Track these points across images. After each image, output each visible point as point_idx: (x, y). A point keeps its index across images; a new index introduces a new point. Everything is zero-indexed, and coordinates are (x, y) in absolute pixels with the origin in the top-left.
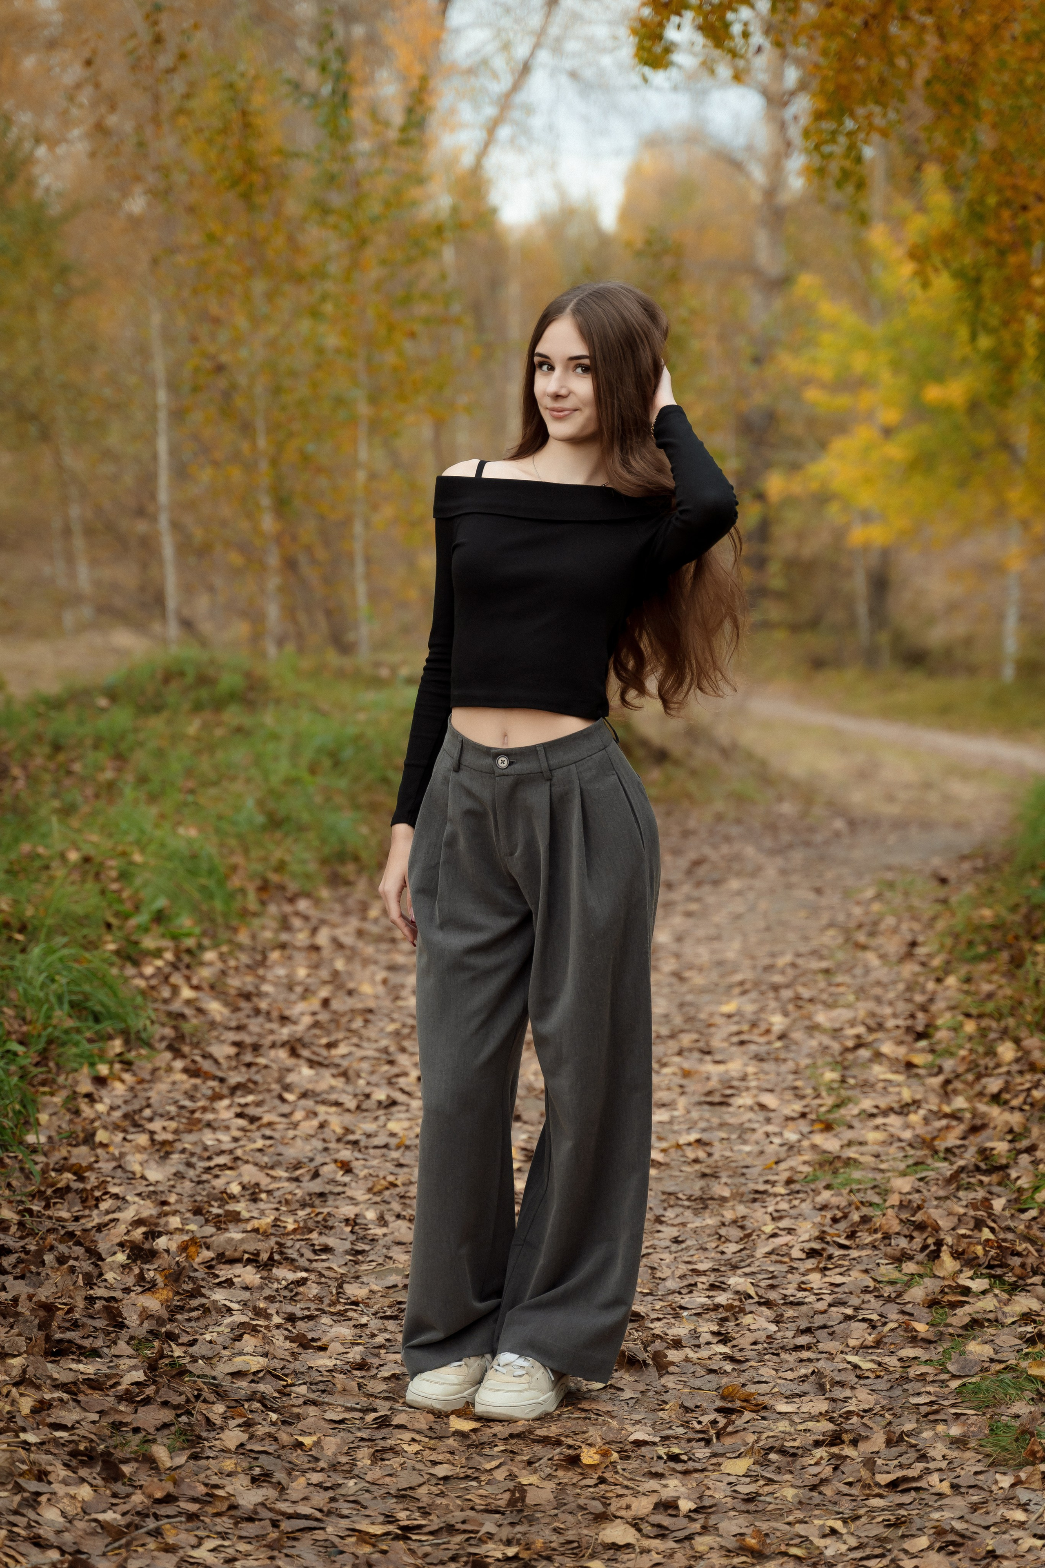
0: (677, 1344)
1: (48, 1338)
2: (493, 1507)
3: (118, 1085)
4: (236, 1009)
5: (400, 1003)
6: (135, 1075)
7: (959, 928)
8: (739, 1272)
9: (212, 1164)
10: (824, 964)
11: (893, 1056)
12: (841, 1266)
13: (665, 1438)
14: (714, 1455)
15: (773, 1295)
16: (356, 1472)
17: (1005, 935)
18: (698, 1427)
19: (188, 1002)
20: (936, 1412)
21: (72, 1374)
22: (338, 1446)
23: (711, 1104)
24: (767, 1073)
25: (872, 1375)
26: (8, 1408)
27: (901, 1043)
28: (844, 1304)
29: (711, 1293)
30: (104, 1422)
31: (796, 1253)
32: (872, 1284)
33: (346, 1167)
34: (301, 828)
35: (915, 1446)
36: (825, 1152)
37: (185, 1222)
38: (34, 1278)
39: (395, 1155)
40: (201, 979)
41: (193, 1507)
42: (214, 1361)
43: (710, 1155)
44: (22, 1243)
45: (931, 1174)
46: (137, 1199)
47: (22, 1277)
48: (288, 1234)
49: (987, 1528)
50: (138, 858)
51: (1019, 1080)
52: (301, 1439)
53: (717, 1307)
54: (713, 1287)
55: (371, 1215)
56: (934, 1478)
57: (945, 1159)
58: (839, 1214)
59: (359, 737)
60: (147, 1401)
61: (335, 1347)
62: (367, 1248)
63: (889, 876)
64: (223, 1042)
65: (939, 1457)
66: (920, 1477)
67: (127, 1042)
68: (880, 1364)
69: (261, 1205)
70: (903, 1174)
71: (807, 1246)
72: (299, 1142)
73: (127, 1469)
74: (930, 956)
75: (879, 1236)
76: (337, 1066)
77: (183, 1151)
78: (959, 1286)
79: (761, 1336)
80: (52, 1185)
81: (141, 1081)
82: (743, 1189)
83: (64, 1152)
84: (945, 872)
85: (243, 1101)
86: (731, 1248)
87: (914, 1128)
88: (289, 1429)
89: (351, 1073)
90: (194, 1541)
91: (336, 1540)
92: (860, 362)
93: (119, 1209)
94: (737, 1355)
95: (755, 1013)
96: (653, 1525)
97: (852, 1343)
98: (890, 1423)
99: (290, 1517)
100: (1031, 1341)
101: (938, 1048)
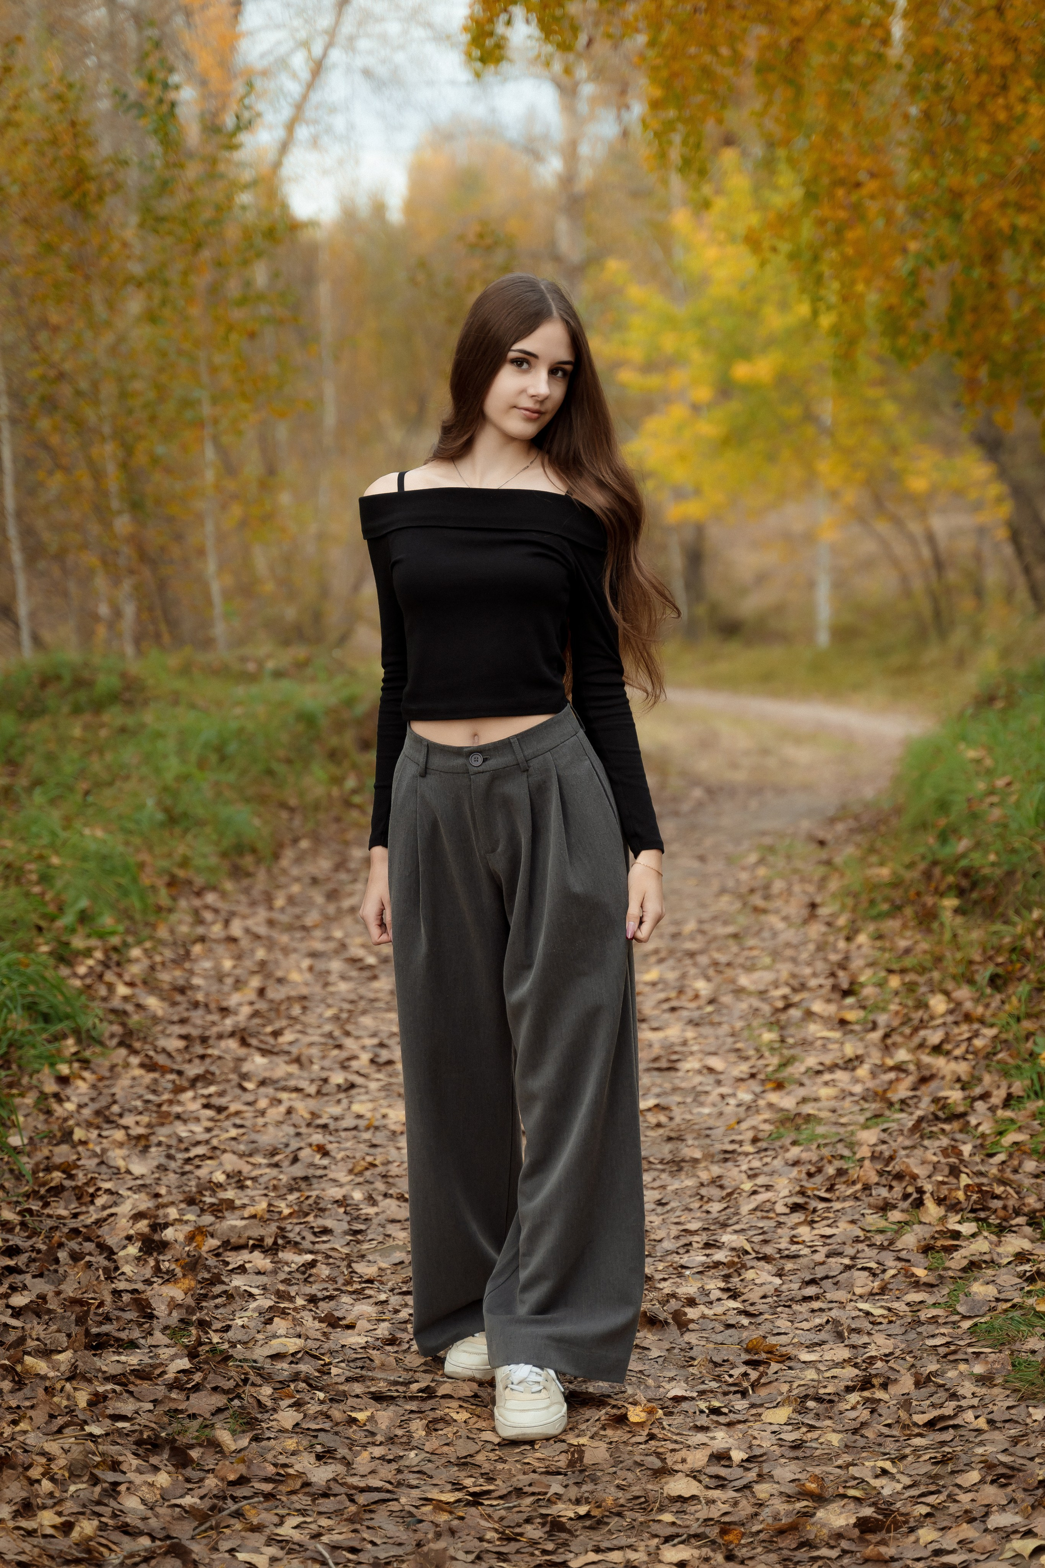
0: (691, 1302)
1: (87, 1333)
2: (554, 1469)
3: (80, 1083)
4: (174, 1004)
5: (331, 989)
6: (94, 1072)
7: (856, 887)
8: (729, 1229)
9: (191, 1154)
10: (731, 929)
11: (826, 1014)
12: (827, 1218)
13: (702, 1393)
14: (753, 1406)
15: (768, 1250)
16: (414, 1443)
17: (906, 891)
18: (731, 1380)
19: (126, 999)
20: (954, 1352)
21: (120, 1366)
22: (391, 1419)
23: (659, 1069)
24: (706, 1037)
25: (885, 1321)
26: (65, 1403)
27: (829, 1001)
28: (840, 1254)
29: (708, 1252)
30: (161, 1409)
31: (780, 1208)
32: (861, 1234)
33: (323, 1151)
34: (200, 823)
35: (943, 1385)
36: (782, 1110)
37: (182, 1212)
38: (52, 1276)
39: (367, 1136)
40: (133, 976)
41: (268, 1487)
42: (250, 1345)
43: (671, 1119)
44: (30, 1243)
45: (894, 1126)
46: (129, 1193)
47: (41, 1275)
48: (285, 1218)
49: (1032, 1459)
50: (55, 860)
51: (956, 1030)
52: (354, 1415)
53: (717, 1265)
54: (707, 1245)
55: (358, 1195)
56: (969, 1415)
57: (902, 1110)
58: (813, 1169)
59: (241, 730)
60: (197, 1388)
61: (362, 1325)
62: (363, 1227)
63: (767, 840)
64: (169, 1035)
65: (969, 1395)
66: (956, 1415)
67: (79, 1041)
68: (889, 1309)
69: (249, 1192)
70: (865, 1127)
71: (791, 1201)
72: (271, 1129)
73: (195, 1454)
74: (835, 916)
75: (859, 1186)
76: (288, 1053)
77: (159, 1144)
78: (949, 1231)
79: (769, 1289)
80: (44, 1184)
81: (101, 1079)
82: (712, 1150)
83: (46, 1152)
84: (821, 834)
85: (206, 1092)
86: (715, 1207)
87: (864, 1083)
88: (341, 1406)
89: (304, 1059)
90: (276, 1520)
91: (413, 1510)
92: (669, 343)
93: (115, 1204)
94: (751, 1309)
95: (678, 980)
96: (711, 1477)
97: (858, 1291)
98: (913, 1366)
99: (362, 1490)
100: (1031, 1280)
101: (869, 1003)
